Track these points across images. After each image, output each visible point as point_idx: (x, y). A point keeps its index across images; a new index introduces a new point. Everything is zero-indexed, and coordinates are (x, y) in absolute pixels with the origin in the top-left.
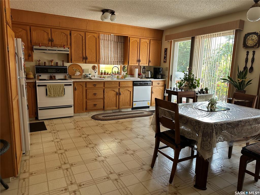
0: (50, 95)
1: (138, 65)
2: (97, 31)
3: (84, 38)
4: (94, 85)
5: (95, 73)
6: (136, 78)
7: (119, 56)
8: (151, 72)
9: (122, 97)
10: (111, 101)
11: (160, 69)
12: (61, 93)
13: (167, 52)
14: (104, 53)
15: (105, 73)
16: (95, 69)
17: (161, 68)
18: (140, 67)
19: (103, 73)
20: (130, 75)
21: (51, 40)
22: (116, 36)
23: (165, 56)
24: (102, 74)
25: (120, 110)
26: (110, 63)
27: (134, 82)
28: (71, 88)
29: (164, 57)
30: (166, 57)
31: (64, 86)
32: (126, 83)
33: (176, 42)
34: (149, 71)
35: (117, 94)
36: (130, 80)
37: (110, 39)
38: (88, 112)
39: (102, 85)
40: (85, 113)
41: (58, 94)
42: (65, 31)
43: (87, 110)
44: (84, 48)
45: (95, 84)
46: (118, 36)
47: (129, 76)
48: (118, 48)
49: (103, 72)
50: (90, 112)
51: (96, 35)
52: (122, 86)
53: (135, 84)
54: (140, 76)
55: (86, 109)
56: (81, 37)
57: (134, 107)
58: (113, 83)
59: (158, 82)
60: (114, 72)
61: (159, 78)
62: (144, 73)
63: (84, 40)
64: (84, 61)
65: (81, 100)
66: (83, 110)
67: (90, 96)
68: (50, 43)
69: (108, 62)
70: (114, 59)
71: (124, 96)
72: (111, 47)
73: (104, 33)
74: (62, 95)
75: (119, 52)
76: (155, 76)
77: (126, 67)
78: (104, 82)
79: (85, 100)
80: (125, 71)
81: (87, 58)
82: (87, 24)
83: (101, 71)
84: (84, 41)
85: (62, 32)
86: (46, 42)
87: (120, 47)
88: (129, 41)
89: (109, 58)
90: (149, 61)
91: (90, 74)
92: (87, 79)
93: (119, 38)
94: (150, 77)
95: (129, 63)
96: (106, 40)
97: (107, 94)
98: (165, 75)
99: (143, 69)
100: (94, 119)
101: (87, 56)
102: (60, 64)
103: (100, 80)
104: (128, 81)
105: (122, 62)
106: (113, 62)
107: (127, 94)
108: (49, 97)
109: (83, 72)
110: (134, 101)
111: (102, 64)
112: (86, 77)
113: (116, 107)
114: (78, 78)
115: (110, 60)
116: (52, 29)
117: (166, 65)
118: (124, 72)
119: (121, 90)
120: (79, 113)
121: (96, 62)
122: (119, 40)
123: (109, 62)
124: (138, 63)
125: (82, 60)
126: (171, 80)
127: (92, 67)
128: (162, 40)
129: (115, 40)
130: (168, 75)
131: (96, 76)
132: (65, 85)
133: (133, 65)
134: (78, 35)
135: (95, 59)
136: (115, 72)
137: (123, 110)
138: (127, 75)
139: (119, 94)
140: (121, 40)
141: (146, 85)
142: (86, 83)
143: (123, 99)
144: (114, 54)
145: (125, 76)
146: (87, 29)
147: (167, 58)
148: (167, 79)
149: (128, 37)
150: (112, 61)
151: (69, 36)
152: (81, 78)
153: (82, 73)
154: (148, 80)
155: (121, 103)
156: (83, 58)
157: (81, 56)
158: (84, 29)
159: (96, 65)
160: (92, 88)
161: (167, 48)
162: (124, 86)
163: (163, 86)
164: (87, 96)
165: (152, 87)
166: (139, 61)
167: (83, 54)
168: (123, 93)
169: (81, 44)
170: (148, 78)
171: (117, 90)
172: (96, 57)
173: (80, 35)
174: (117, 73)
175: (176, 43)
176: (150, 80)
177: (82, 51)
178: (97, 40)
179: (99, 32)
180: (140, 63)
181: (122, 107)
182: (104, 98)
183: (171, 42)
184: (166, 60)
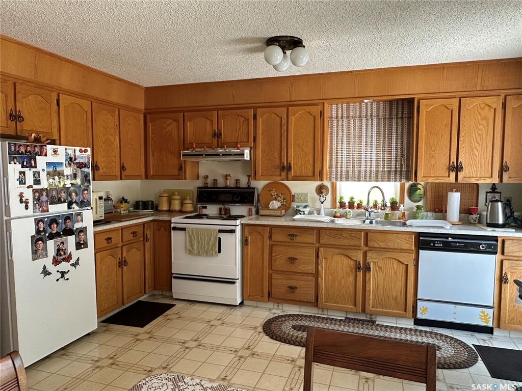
1: (454, 181)
2: (319, 98)
3: (284, 121)
4: (291, 235)
5: (321, 202)
7: (394, 158)
9: (374, 277)
10: (340, 285)
12: (212, 249)
14: (348, 151)
15: (351, 205)
19: (347, 204)
20: (433, 210)
21: (217, 135)
22: (385, 101)
24: (342, 205)
25: (373, 317)
26: (365, 176)
27: (419, 235)
31: (217, 234)
34: (497, 202)
35: (358, 268)
36: (403, 229)
38: (278, 303)
39: (313, 238)
41: (206, 249)
42: (240, 111)
43: (272, 297)
45: (292, 232)
46: (391, 102)
49: (346, 200)
50: (282, 303)
51: (316, 110)
53: (425, 242)
56: (278, 119)
57: (419, 316)
63: (284, 125)
64: (282, 175)
65: (258, 271)
66: (263, 297)
68: (215, 141)
69: (359, 175)
70: (378, 166)
71: (384, 278)
72: (369, 134)
73: (348, 100)
74: (212, 253)
77: (419, 186)
78: (319, 231)
79: (267, 271)
80: (418, 198)
81: (290, 167)
82: (290, 86)
83: (339, 199)
84: (284, 128)
85: (238, 115)
86: (208, 139)
88: (418, 112)
89: (363, 164)
90: (504, 168)
91: (306, 207)
93: (394, 105)
94: (500, 222)
95: (416, 176)
97: (326, 263)
99: (487, 193)
101: (290, 163)
103: (306, 224)
105: (403, 173)
106: (373, 175)
109: (293, 201)
110: (419, 297)
111: (341, 180)
113: (355, 306)
115: (364, 169)
116: (219, 112)
118: (412, 201)
119: (372, 258)
121: (314, 176)
122: (394, 112)
123: (363, 174)
124: (453, 175)
125: (278, 173)
127: (317, 188)
132: (221, 231)
133: (431, 180)
134: (273, 115)
137: (381, 321)
138: (420, 211)
139: (363, 268)
140: (400, 113)
142: (271, 228)
143: (381, 288)
144: (378, 151)
146: (292, 100)
149: (413, 99)
150: (370, 170)
151: (252, 122)
153: (290, 204)
155: (371, 297)
156: (283, 169)
157: (277, 163)
158: (287, 100)
159: (327, 184)
160: (286, 244)
162: (383, 245)
164: (273, 262)
165: (502, 261)
166: (457, 168)
167: (281, 159)
168: (379, 268)
169: (278, 137)
173: (276, 116)
174: (389, 204)
177: (279, 152)
178: (318, 120)
179: (323, 101)
180: (460, 175)
181: (374, 309)
182: (317, 274)
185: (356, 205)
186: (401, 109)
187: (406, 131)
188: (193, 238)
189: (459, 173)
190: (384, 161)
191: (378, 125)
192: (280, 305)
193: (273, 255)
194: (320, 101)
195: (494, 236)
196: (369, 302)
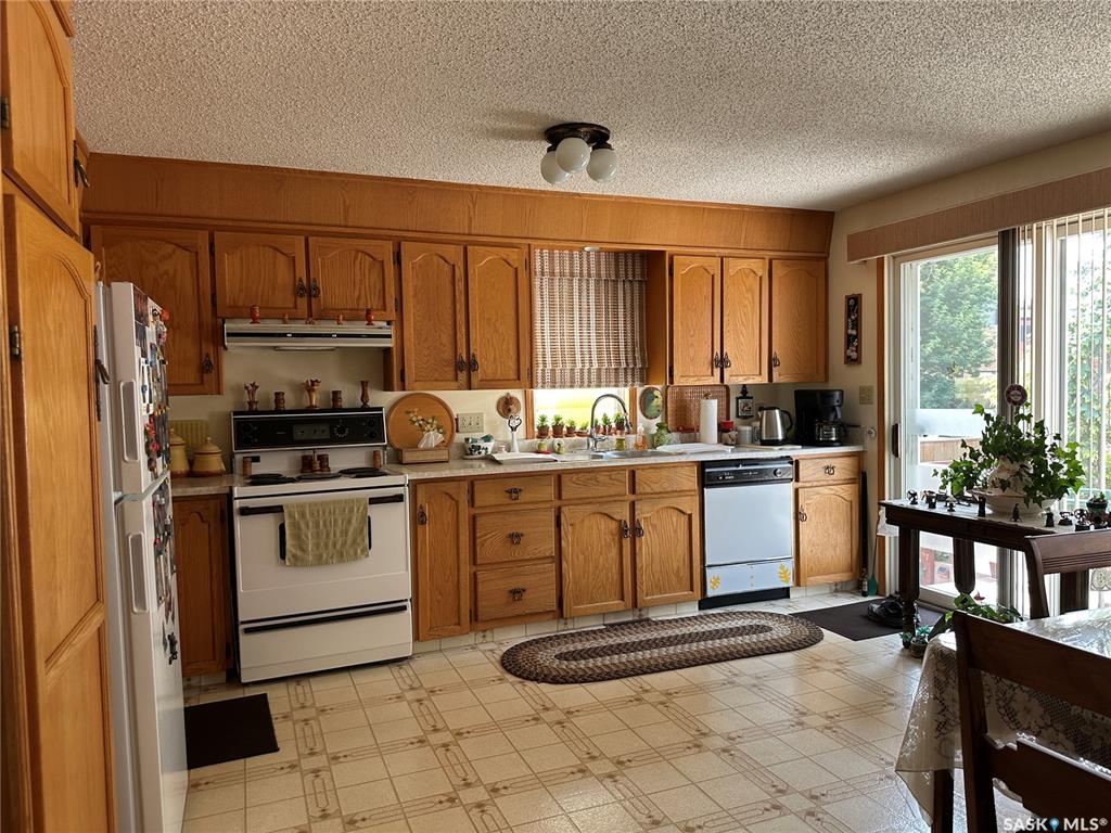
0: (299, 553)
1: (718, 383)
2: (521, 235)
3: (459, 273)
4: (510, 492)
5: (513, 429)
6: (710, 448)
7: (622, 346)
8: (783, 413)
9: (646, 543)
10: (597, 568)
11: (832, 396)
12: (354, 541)
13: (859, 312)
14: (553, 335)
15: (558, 430)
16: (510, 410)
17: (837, 393)
18: (724, 390)
19: (551, 429)
20: (678, 430)
21: (308, 291)
22: (608, 252)
24: (543, 432)
25: (643, 613)
26: (582, 378)
27: (703, 465)
28: (401, 513)
29: (848, 336)
30: (856, 337)
31: (365, 509)
32: (664, 472)
33: (908, 264)
34: (774, 408)
35: (622, 532)
36: (683, 459)
37: (577, 271)
38: (485, 631)
39: (549, 492)
40: (470, 639)
41: (338, 546)
42: (374, 242)
43: (476, 620)
44: (461, 317)
45: (514, 485)
46: (617, 253)
47: (675, 436)
48: (616, 307)
49: (550, 423)
50: (492, 630)
51: (514, 256)
52: (648, 490)
53: (709, 476)
54: (725, 435)
55: (474, 616)
56: (447, 268)
57: (710, 593)
58: (601, 478)
59: (828, 462)
60: (601, 423)
61: (828, 444)
62: (745, 418)
63: (460, 280)
64: (460, 378)
65: (448, 572)
66: (459, 624)
67: (492, 545)
68: (303, 302)
69: (572, 377)
70: (600, 361)
71: (660, 541)
72: (585, 306)
73: (551, 243)
74: (356, 554)
75: (621, 325)
76: (803, 433)
77: (656, 393)
78: (559, 477)
79: (466, 570)
80: (655, 412)
81: (475, 363)
82: (471, 206)
83: (537, 422)
84: (460, 286)
85: (358, 251)
86: (284, 298)
87: (628, 304)
88: (671, 274)
89: (578, 357)
90: (772, 362)
91: (487, 439)
92: (477, 463)
93: (622, 260)
94: (780, 437)
95: (671, 376)
96: (562, 274)
97: (573, 533)
98: (857, 426)
99: (737, 399)
100: (515, 674)
101: (474, 356)
102: (350, 396)
103: (537, 467)
104: (675, 465)
105: (637, 372)
106: (594, 376)
107: (676, 532)
108: (295, 565)
109: (457, 431)
110: (708, 563)
111: (543, 387)
112: (468, 451)
113: (623, 600)
114: (434, 458)
115: (579, 366)
116: (310, 239)
117: (864, 375)
118: (647, 417)
120: (440, 637)
121: (519, 379)
122: (622, 272)
123: (577, 376)
124: (717, 372)
125: (451, 374)
126: (896, 452)
127: (499, 402)
128: (830, 259)
129: (603, 272)
130: (875, 423)
131: (516, 446)
132: (373, 501)
133: (691, 382)
134: (435, 258)
135: (512, 364)
136: (606, 420)
137: (656, 615)
138: (663, 432)
139: (631, 531)
140: (630, 273)
141: (767, 478)
142: (472, 483)
144: (598, 335)
145: (653, 436)
146: (473, 232)
147: (860, 342)
148: (871, 445)
149: (663, 252)
150: (589, 370)
151: (390, 269)
152: (445, 457)
153: (452, 436)
154: (776, 452)
155: (644, 578)
156: (458, 366)
157: (448, 354)
158: (461, 232)
159: (517, 394)
160: (503, 508)
161: (860, 295)
163: (851, 481)
164: (478, 548)
165: (797, 491)
166: (721, 362)
167: (456, 348)
168: (654, 527)
169: (448, 303)
170: (775, 443)
171: (623, 513)
172: (514, 357)
173: (442, 261)
174: (614, 425)
175: (905, 268)
176: (784, 454)
177: (451, 333)
178: (523, 275)
179: (529, 242)
180: (727, 372)
181: (649, 598)
182: (559, 557)
183: (880, 263)
184: (856, 351)
185: (565, 429)
186: (630, 267)
187: (636, 304)
188: (303, 526)
189: (725, 370)
190: (608, 352)
191: (597, 292)
192: (488, 634)
193: (478, 535)
194: (524, 241)
195: (788, 457)
196: (643, 587)
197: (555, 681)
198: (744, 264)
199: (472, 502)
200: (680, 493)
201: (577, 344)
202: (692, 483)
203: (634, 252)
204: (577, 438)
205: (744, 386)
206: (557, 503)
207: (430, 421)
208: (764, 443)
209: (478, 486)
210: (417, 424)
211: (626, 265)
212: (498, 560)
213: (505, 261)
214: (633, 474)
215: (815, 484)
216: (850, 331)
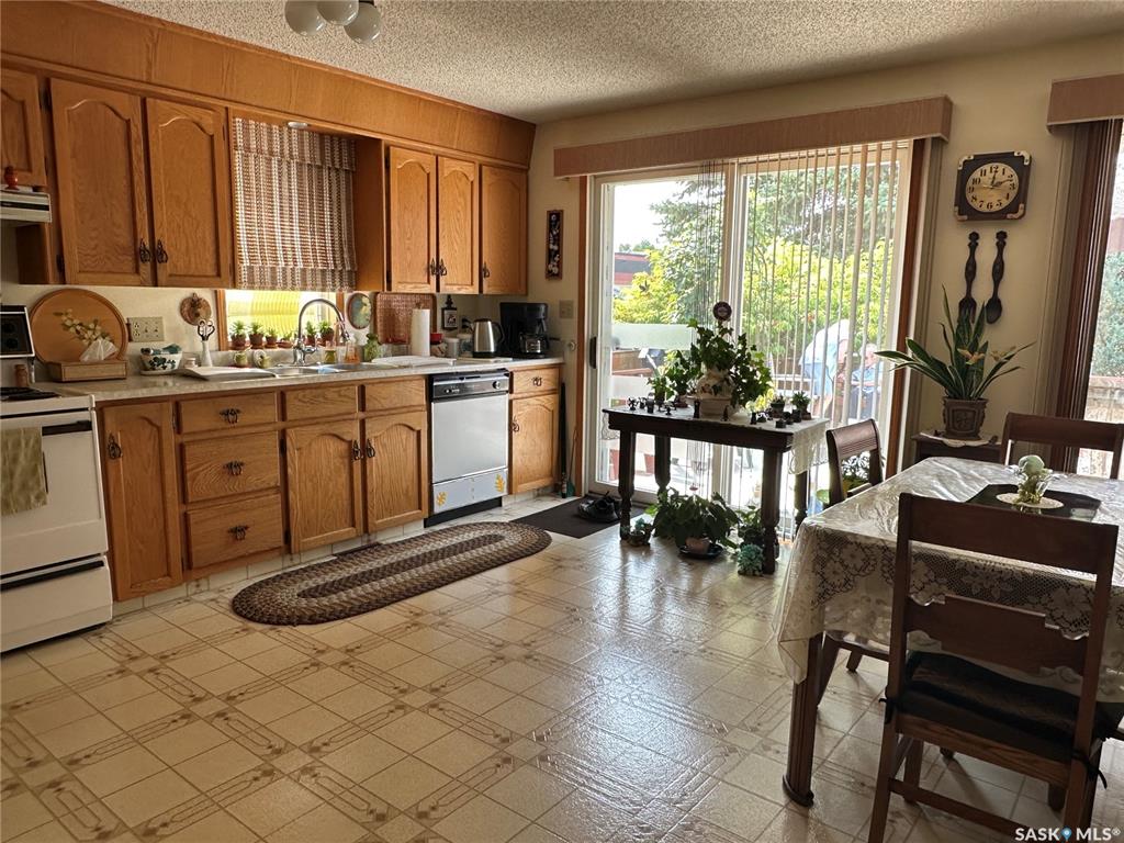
1: (433, 291)
2: (218, 95)
3: (137, 131)
4: (226, 413)
5: (204, 338)
6: (422, 361)
7: (329, 245)
8: (494, 324)
9: (374, 464)
10: (326, 495)
11: (539, 309)
12: (24, 486)
13: (560, 228)
14: (249, 224)
16: (198, 315)
17: (543, 307)
18: (431, 299)
19: (248, 339)
20: (387, 342)
23: (556, 248)
25: (372, 537)
26: (285, 277)
29: (550, 251)
30: (557, 252)
31: (38, 442)
32: (394, 387)
33: (608, 186)
34: (487, 320)
35: (352, 452)
36: (413, 372)
37: (277, 148)
38: (197, 580)
39: (272, 412)
40: (181, 592)
43: (190, 567)
44: (140, 190)
45: (229, 405)
46: (322, 135)
47: (383, 348)
48: (321, 198)
49: (247, 332)
50: (207, 577)
51: (208, 119)
52: (379, 406)
54: (435, 347)
55: (188, 564)
56: (118, 123)
57: (438, 509)
58: (331, 394)
59: (536, 374)
60: (305, 332)
61: (534, 356)
62: (450, 329)
63: (138, 142)
64: (141, 270)
65: (151, 516)
66: (169, 575)
67: (205, 479)
69: (274, 278)
70: (305, 261)
71: (390, 460)
72: (286, 193)
73: (246, 109)
75: (327, 220)
76: (511, 346)
77: (365, 300)
78: (280, 395)
79: (175, 510)
80: (363, 322)
81: (162, 252)
82: (151, 45)
83: (231, 330)
84: (138, 150)
87: (334, 197)
88: (388, 167)
89: (280, 253)
90: (483, 272)
91: (173, 349)
92: (161, 380)
93: (327, 144)
94: (492, 350)
95: (389, 281)
96: (259, 151)
97: (300, 458)
98: (557, 339)
99: (443, 310)
101: (160, 243)
105: (345, 276)
106: (298, 277)
107: (405, 450)
109: (130, 340)
110: (435, 478)
112: (147, 365)
113: (354, 526)
114: (109, 374)
115: (282, 264)
117: (564, 290)
118: (356, 327)
119: (375, 430)
120: (143, 594)
121: (219, 275)
122: (328, 158)
123: (279, 276)
124: (433, 279)
125: (129, 265)
126: (593, 364)
127: (184, 303)
128: (530, 173)
129: (307, 155)
130: (574, 336)
131: (208, 359)
132: (50, 431)
133: (408, 289)
134: (100, 106)
135: (209, 256)
136: (310, 330)
137: (386, 538)
138: (375, 343)
139: (361, 451)
140: (337, 160)
142: (177, 406)
143: (386, 480)
144: (302, 229)
145: (363, 348)
146: (153, 80)
147: (561, 258)
148: (571, 358)
149: (378, 141)
150: (293, 270)
151: (36, 113)
152: (121, 373)
153: (123, 348)
154: (492, 364)
155: (373, 501)
156: (139, 255)
157: (124, 238)
158: (137, 78)
159: (205, 294)
160: (216, 435)
161: (562, 211)
162: (387, 404)
163: (553, 392)
164: (189, 483)
165: (511, 402)
166: (437, 269)
167: (135, 231)
168: (384, 446)
169: (122, 170)
170: (486, 355)
171: (353, 433)
172: (212, 248)
173: (112, 113)
174: (319, 335)
175: (605, 188)
176: (498, 366)
177: (128, 210)
178: (220, 146)
179: (227, 104)
180: (442, 280)
181: (380, 521)
182: (285, 487)
183: (583, 181)
184: (558, 266)
185: (264, 339)
186: (336, 153)
187: (343, 197)
189: (441, 278)
190: (314, 251)
191: (300, 177)
192: (203, 582)
193: (188, 467)
194: (221, 103)
195: (504, 369)
196: (373, 510)
197: (313, 621)
198: (458, 167)
199: (178, 428)
200: (410, 409)
201: (279, 238)
202: (420, 397)
203: (341, 136)
204: (278, 349)
205: (449, 296)
206: (281, 425)
207: (92, 326)
208: (476, 355)
209: (184, 407)
210: (72, 330)
211: (332, 150)
212: (213, 496)
213: (197, 124)
214: (362, 389)
215: (526, 395)
216: (551, 246)
